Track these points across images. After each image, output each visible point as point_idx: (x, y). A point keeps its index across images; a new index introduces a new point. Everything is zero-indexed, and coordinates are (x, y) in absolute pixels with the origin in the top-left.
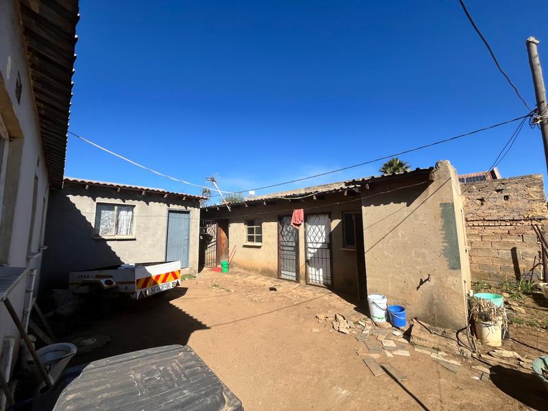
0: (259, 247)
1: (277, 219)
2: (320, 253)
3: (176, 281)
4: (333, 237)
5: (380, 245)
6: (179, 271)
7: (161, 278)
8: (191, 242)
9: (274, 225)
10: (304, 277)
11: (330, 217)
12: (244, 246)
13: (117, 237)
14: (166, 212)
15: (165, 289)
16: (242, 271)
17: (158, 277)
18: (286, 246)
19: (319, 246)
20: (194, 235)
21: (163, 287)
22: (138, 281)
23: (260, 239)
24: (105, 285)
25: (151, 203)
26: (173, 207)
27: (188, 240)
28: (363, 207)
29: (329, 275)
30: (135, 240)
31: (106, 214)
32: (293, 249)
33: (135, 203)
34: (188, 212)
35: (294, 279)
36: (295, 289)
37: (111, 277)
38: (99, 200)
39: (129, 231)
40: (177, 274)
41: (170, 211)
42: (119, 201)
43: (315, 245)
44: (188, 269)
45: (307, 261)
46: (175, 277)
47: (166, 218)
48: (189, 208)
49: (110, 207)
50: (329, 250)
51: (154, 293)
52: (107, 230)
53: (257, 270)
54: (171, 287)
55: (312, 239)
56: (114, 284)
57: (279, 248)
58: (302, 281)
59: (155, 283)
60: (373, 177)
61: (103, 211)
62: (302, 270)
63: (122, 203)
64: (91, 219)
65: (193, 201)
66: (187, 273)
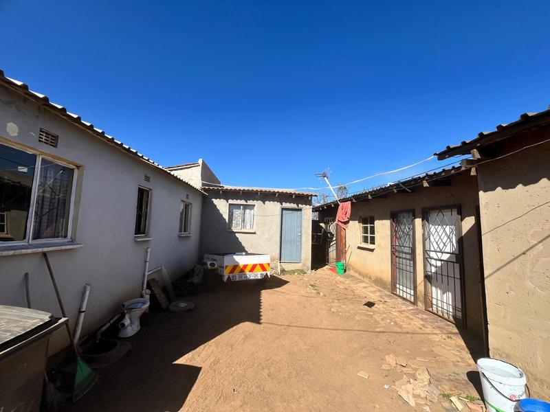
0: (372, 250)
1: (389, 216)
2: (445, 268)
3: (265, 273)
4: (465, 245)
5: (516, 266)
6: (269, 264)
7: (249, 268)
8: (304, 239)
9: (387, 223)
10: (422, 299)
11: (460, 213)
12: (359, 248)
13: (243, 231)
14: (280, 210)
15: (252, 278)
16: (357, 275)
17: (245, 266)
18: (403, 252)
19: (446, 257)
20: (306, 232)
21: (251, 276)
22: (226, 267)
23: (373, 241)
24: (209, 266)
25: (267, 202)
26: (286, 205)
27: (301, 236)
28: (481, 193)
29: (459, 305)
30: (255, 233)
31: (237, 213)
32: (408, 257)
33: (255, 202)
34: (300, 210)
35: (412, 299)
36: (401, 312)
37: (215, 260)
38: (231, 201)
39: (252, 227)
40: (266, 267)
41: (283, 209)
42: (243, 202)
43: (439, 254)
44: (301, 264)
45: (428, 278)
46: (264, 268)
47: (280, 216)
48: (300, 206)
49: (238, 206)
50: (457, 266)
51: (241, 279)
52: (238, 225)
53: (370, 278)
54: (259, 278)
55: (436, 246)
56: (216, 266)
57: (393, 253)
58: (421, 305)
59: (242, 271)
60: (481, 135)
61: (234, 210)
62: (421, 288)
63: (246, 203)
64: (226, 217)
65: (304, 199)
66: (300, 268)
